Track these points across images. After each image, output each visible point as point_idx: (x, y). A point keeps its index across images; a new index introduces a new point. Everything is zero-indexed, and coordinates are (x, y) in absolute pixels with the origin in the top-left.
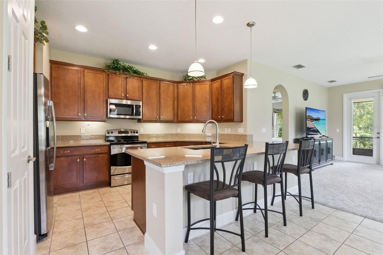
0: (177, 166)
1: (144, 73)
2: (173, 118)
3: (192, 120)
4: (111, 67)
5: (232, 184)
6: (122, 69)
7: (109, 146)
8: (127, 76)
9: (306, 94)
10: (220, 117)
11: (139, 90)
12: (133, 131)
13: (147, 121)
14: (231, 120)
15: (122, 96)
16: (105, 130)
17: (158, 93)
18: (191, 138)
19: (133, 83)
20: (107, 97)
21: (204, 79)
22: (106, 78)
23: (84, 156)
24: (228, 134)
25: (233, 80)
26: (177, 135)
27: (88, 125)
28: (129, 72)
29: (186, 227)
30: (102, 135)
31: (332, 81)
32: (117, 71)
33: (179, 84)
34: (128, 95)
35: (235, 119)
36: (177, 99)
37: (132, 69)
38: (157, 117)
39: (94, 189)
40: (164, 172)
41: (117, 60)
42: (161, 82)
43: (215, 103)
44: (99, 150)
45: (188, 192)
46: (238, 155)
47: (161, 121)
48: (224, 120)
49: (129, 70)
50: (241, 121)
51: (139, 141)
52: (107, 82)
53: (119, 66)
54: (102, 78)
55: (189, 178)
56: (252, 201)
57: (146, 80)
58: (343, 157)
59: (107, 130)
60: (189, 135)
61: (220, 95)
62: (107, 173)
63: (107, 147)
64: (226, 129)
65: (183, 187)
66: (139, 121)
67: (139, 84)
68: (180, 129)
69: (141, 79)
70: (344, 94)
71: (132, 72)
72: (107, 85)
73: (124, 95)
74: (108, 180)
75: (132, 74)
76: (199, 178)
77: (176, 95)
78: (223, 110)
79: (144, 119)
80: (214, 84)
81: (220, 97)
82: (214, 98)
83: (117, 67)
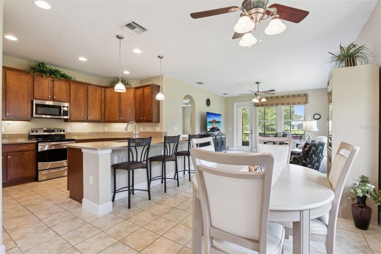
0: (107, 149)
1: (72, 77)
2: (100, 118)
3: (118, 120)
4: (37, 69)
5: (142, 160)
6: (49, 72)
7: (36, 144)
8: (54, 79)
9: (208, 102)
10: (142, 118)
11: (67, 92)
12: (60, 130)
13: (75, 121)
14: (150, 121)
15: (48, 97)
16: (29, 129)
17: (86, 95)
18: (117, 136)
19: (60, 86)
20: (32, 98)
21: (129, 87)
22: (31, 79)
23: (8, 154)
24: (149, 131)
25: (152, 90)
26: (104, 133)
27: (8, 124)
28: (56, 75)
29: (113, 192)
30: (24, 134)
31: (225, 94)
32: (44, 74)
33: (106, 89)
34: (55, 97)
35: (154, 120)
36: (104, 102)
37: (60, 73)
38: (85, 117)
39: (18, 185)
40: (99, 153)
41: (43, 63)
42: (89, 86)
43: (138, 107)
44: (25, 147)
45: (114, 168)
46: (145, 143)
47: (89, 121)
48: (145, 121)
49: (56, 73)
50: (159, 122)
51: (66, 139)
52: (32, 83)
53: (45, 69)
54: (27, 80)
55: (115, 160)
56: (160, 176)
57: (73, 83)
58: (233, 147)
59: (31, 129)
60: (115, 133)
61: (142, 101)
62: (34, 169)
63: (34, 145)
64: (147, 128)
65: (111, 166)
66: (66, 120)
67: (67, 87)
68: (106, 128)
69: (69, 82)
70: (234, 103)
71: (60, 76)
72: (32, 86)
73: (51, 96)
74: (34, 175)
75: (59, 78)
76: (122, 160)
77: (103, 98)
78: (144, 112)
79: (71, 119)
80: (137, 91)
81: (142, 102)
82: (137, 103)
83: (43, 70)
